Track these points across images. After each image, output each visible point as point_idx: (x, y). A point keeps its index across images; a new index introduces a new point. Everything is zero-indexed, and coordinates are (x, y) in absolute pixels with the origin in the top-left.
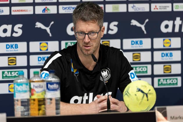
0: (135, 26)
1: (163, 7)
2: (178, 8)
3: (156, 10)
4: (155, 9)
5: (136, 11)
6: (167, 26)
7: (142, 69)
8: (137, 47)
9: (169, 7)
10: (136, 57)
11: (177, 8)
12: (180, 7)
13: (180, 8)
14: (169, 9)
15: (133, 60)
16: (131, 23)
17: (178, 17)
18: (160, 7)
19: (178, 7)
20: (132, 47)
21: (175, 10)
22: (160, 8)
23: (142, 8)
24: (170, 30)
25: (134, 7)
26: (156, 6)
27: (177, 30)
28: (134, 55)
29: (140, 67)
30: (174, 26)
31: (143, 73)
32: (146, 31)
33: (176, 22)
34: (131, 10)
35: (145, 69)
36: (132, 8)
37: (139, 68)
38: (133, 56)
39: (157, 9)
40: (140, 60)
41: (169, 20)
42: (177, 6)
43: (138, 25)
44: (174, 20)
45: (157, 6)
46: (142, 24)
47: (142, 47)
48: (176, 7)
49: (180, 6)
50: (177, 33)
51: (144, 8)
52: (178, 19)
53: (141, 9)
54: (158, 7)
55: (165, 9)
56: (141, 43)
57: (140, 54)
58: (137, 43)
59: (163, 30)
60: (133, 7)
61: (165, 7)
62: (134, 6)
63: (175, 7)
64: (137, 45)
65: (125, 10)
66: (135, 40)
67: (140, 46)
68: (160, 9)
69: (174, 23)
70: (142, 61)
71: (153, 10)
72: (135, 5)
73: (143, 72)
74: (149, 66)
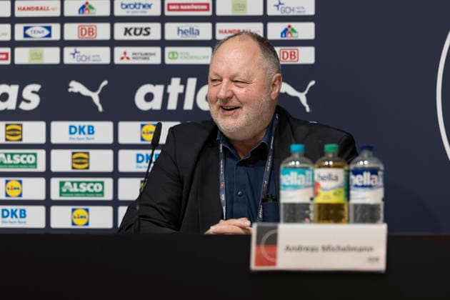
0: (79, 94)
1: (141, 54)
2: (176, 58)
3: (125, 62)
4: (122, 58)
5: (81, 62)
6: (149, 97)
7: (92, 187)
8: (83, 139)
9: (154, 54)
10: (79, 161)
11: (174, 58)
12: (179, 55)
13: (181, 57)
14: (156, 60)
15: (73, 168)
16: (69, 87)
17: (176, 76)
18: (134, 54)
19: (175, 55)
20: (70, 138)
21: (168, 61)
22: (134, 56)
23: (94, 56)
24: (156, 104)
25: (76, 55)
26: (125, 53)
27: (172, 105)
28: (76, 156)
29: (87, 183)
30: (166, 96)
31: (95, 196)
32: (103, 107)
33: (170, 89)
34: (69, 60)
35: (98, 187)
36: (72, 56)
37: (85, 184)
38: (73, 159)
39: (128, 58)
40: (88, 168)
41: (154, 83)
42: (173, 53)
43: (85, 91)
44: (166, 83)
45: (127, 52)
46: (93, 89)
47: (93, 139)
48: (171, 55)
49: (182, 53)
50: (172, 111)
51: (98, 56)
52: (176, 82)
53: (92, 58)
54: (129, 55)
55: (145, 58)
56: (91, 131)
57: (88, 153)
58: (81, 130)
59: (141, 104)
60: (73, 54)
61: (146, 54)
62: (76, 52)
63: (169, 54)
64: (82, 136)
65: (57, 61)
66: (77, 124)
67: (87, 138)
68: (134, 58)
69: (165, 89)
70: (92, 169)
71: (117, 61)
72: (79, 49)
73: (94, 193)
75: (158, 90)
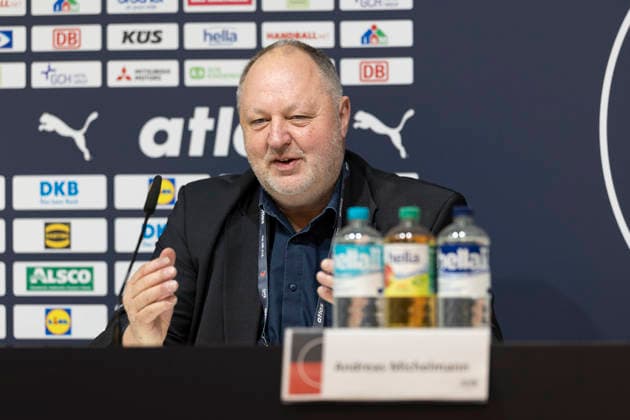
0: (54, 133)
1: (149, 71)
2: (202, 77)
3: (124, 83)
4: (120, 78)
5: (58, 86)
6: (161, 137)
7: (75, 276)
8: (60, 202)
9: (168, 71)
10: (55, 236)
11: (198, 77)
13: (209, 76)
14: (170, 80)
15: (47, 247)
16: (39, 124)
17: (202, 105)
18: (138, 71)
19: (201, 73)
20: (42, 202)
21: (189, 82)
22: (138, 75)
23: (77, 76)
24: (172, 148)
25: (50, 74)
26: (124, 71)
27: (197, 149)
28: (51, 228)
29: (68, 269)
30: (187, 136)
31: (80, 290)
32: (91, 153)
33: (193, 124)
34: (39, 82)
35: (84, 276)
36: (44, 76)
37: (64, 271)
38: (46, 233)
39: (128, 78)
40: (69, 247)
41: (169, 116)
42: (197, 69)
43: (64, 130)
44: (188, 115)
45: (127, 68)
46: (77, 126)
47: (76, 202)
48: (194, 73)
49: (210, 70)
50: (196, 158)
51: (84, 76)
52: (201, 113)
53: (73, 79)
54: (130, 72)
55: (155, 78)
56: (73, 189)
57: (68, 224)
58: (58, 188)
60: (47, 73)
61: (156, 71)
62: (50, 70)
63: (191, 70)
64: (60, 197)
65: (21, 84)
66: (52, 179)
67: (67, 201)
68: (137, 78)
69: (186, 125)
70: (76, 248)
71: (112, 82)
72: (54, 65)
73: (79, 285)
74: (101, 268)
75: (174, 127)
